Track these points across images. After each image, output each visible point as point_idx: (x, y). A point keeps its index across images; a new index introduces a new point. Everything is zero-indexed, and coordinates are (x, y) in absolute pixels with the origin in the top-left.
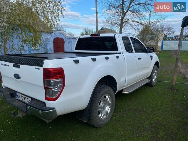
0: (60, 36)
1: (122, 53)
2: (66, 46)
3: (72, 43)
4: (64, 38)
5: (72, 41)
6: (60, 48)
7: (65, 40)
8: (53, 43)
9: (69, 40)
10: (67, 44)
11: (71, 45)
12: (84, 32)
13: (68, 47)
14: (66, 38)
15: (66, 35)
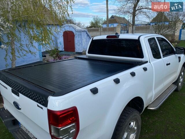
0: (69, 29)
1: (149, 62)
2: (76, 39)
3: (83, 36)
4: (74, 31)
5: (83, 34)
6: (70, 41)
7: (75, 33)
8: (63, 37)
9: (79, 34)
10: (77, 38)
11: (82, 39)
12: (93, 21)
13: (79, 40)
14: (76, 31)
15: (76, 28)
